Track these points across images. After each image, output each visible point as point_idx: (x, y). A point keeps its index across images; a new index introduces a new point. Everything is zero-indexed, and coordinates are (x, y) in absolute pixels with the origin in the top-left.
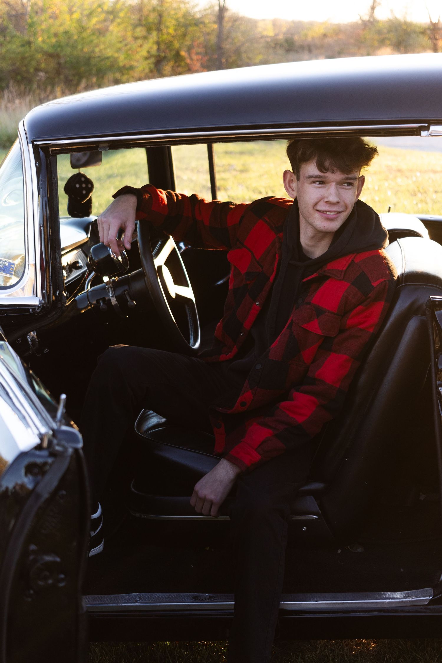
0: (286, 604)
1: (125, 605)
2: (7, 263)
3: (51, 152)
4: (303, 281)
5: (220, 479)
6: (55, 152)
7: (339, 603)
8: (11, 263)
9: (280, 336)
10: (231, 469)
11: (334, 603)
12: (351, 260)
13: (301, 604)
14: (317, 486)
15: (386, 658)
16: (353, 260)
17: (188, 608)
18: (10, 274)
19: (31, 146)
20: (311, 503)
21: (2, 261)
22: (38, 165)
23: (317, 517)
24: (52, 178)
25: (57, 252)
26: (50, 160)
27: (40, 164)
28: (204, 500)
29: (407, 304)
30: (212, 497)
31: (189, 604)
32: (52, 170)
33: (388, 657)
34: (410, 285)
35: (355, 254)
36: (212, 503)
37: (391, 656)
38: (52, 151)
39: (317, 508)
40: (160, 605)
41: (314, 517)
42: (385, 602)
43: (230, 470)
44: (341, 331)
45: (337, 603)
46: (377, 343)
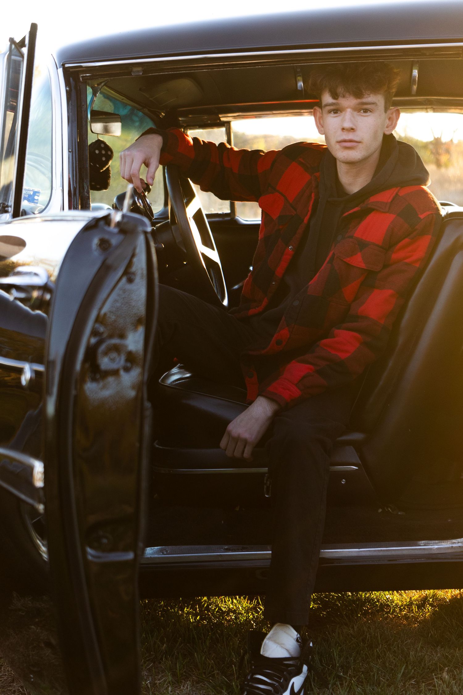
0: (327, 552)
1: (151, 557)
2: (32, 192)
3: (81, 79)
4: (344, 215)
5: (256, 416)
6: (85, 78)
7: (384, 550)
8: (35, 191)
9: (318, 273)
10: (269, 406)
11: (379, 550)
12: (395, 193)
13: (343, 551)
14: (357, 436)
15: (430, 634)
16: (397, 194)
17: (220, 559)
18: (35, 203)
19: (60, 71)
20: (351, 454)
21: (27, 190)
22: (68, 89)
23: (357, 468)
24: (82, 105)
25: (85, 181)
26: (80, 87)
27: (70, 88)
28: (237, 439)
29: (452, 240)
30: (246, 435)
31: (221, 554)
32: (82, 97)
33: (432, 633)
34: (455, 219)
35: (399, 188)
36: (245, 442)
37: (436, 633)
38: (83, 77)
39: (358, 460)
40: (189, 556)
41: (354, 468)
42: (434, 548)
43: (267, 407)
44: (385, 266)
45: (381, 550)
46: (422, 280)
